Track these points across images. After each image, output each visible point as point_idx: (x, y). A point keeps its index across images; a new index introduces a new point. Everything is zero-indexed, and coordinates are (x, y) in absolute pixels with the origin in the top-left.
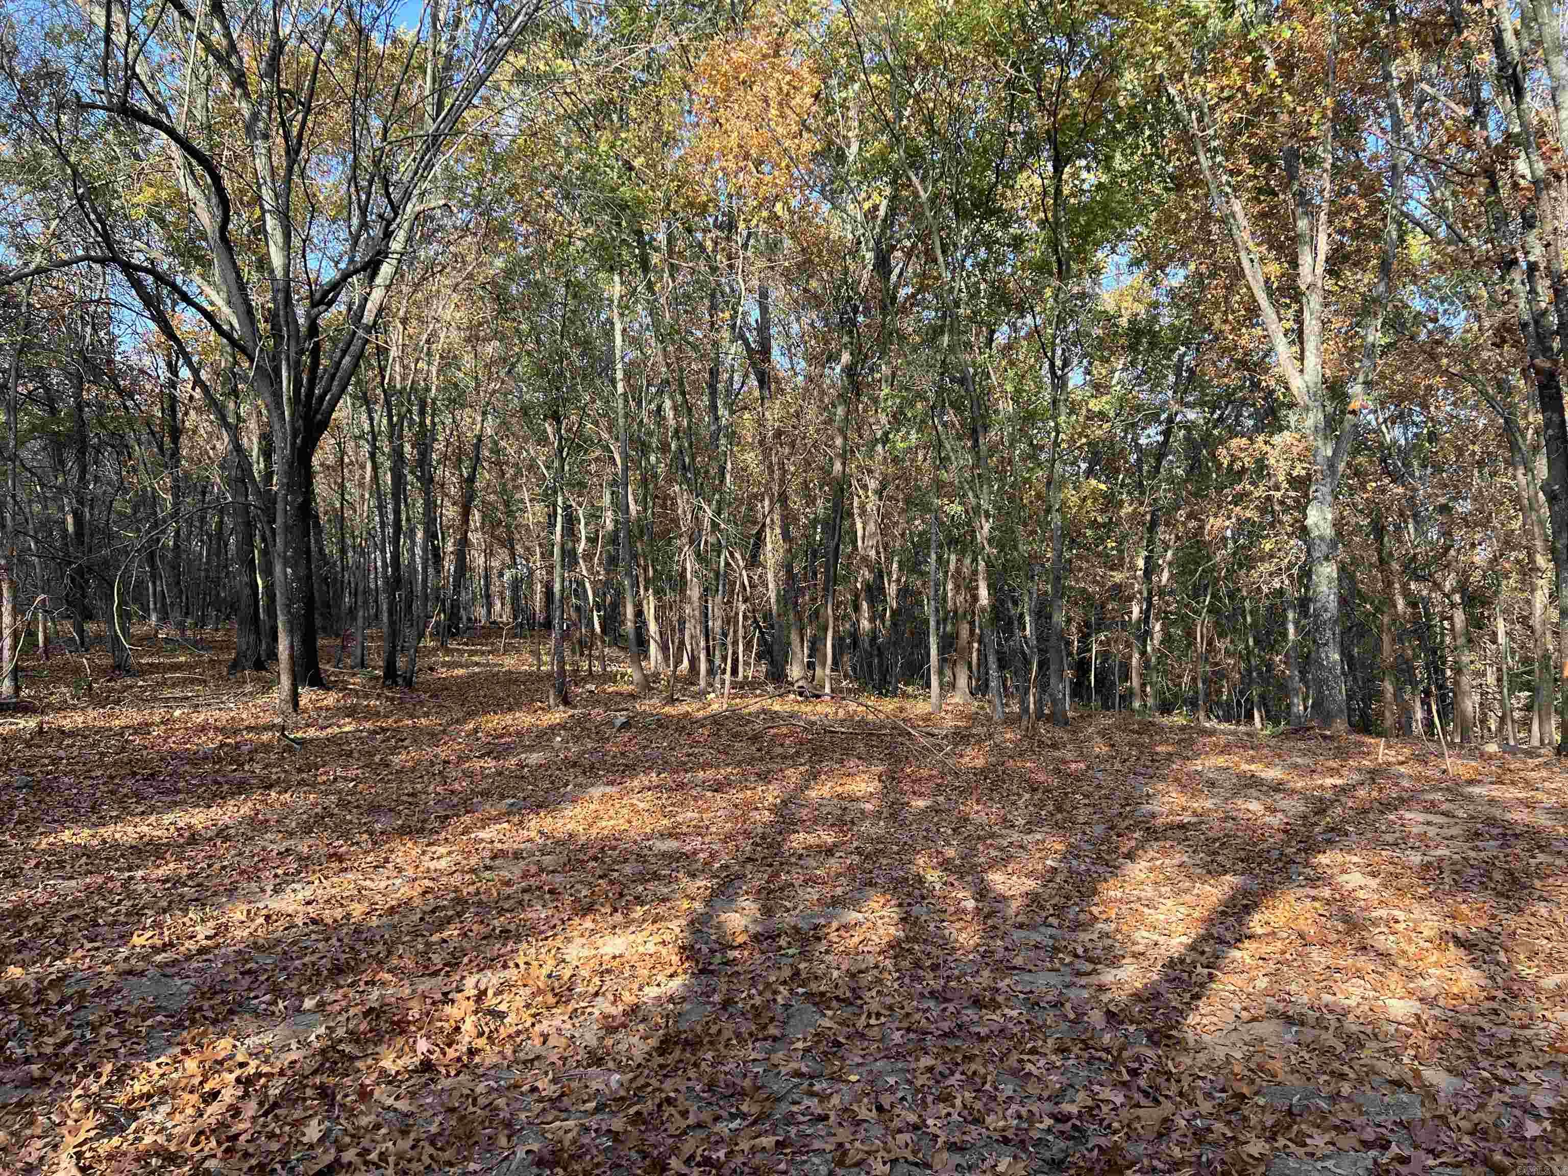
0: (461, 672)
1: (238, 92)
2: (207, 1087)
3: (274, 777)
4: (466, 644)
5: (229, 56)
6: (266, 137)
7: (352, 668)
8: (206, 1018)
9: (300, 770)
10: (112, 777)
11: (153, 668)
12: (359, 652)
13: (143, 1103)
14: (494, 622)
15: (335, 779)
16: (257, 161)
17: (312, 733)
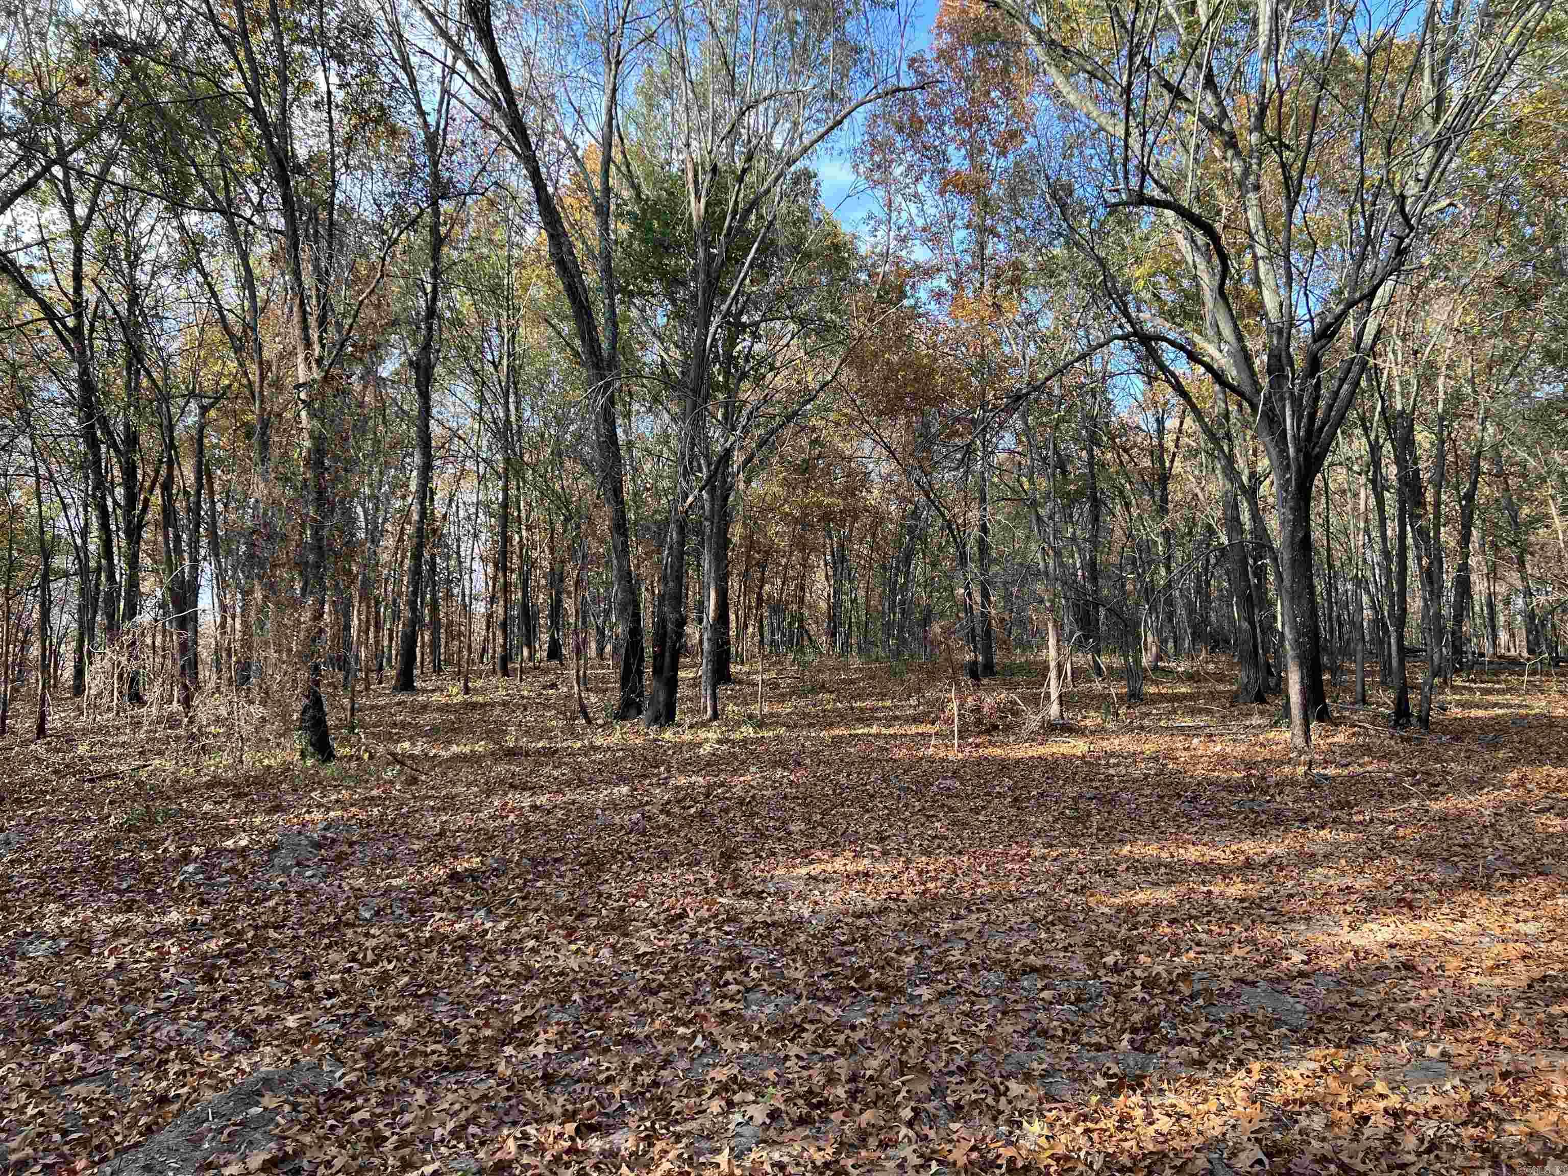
0: (1480, 713)
1: (1230, 153)
2: (1356, 1110)
3: (1308, 812)
4: (1474, 681)
5: (1221, 122)
6: (1257, 188)
7: (1353, 704)
8: (1329, 1041)
9: (1332, 807)
10: (1161, 797)
11: (1162, 697)
12: (1359, 688)
13: (1297, 1108)
14: (1502, 657)
15: (1372, 820)
16: (1249, 213)
17: (1331, 771)
